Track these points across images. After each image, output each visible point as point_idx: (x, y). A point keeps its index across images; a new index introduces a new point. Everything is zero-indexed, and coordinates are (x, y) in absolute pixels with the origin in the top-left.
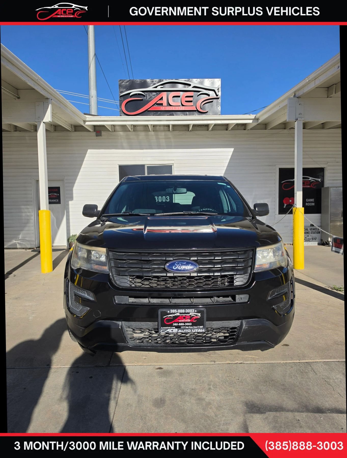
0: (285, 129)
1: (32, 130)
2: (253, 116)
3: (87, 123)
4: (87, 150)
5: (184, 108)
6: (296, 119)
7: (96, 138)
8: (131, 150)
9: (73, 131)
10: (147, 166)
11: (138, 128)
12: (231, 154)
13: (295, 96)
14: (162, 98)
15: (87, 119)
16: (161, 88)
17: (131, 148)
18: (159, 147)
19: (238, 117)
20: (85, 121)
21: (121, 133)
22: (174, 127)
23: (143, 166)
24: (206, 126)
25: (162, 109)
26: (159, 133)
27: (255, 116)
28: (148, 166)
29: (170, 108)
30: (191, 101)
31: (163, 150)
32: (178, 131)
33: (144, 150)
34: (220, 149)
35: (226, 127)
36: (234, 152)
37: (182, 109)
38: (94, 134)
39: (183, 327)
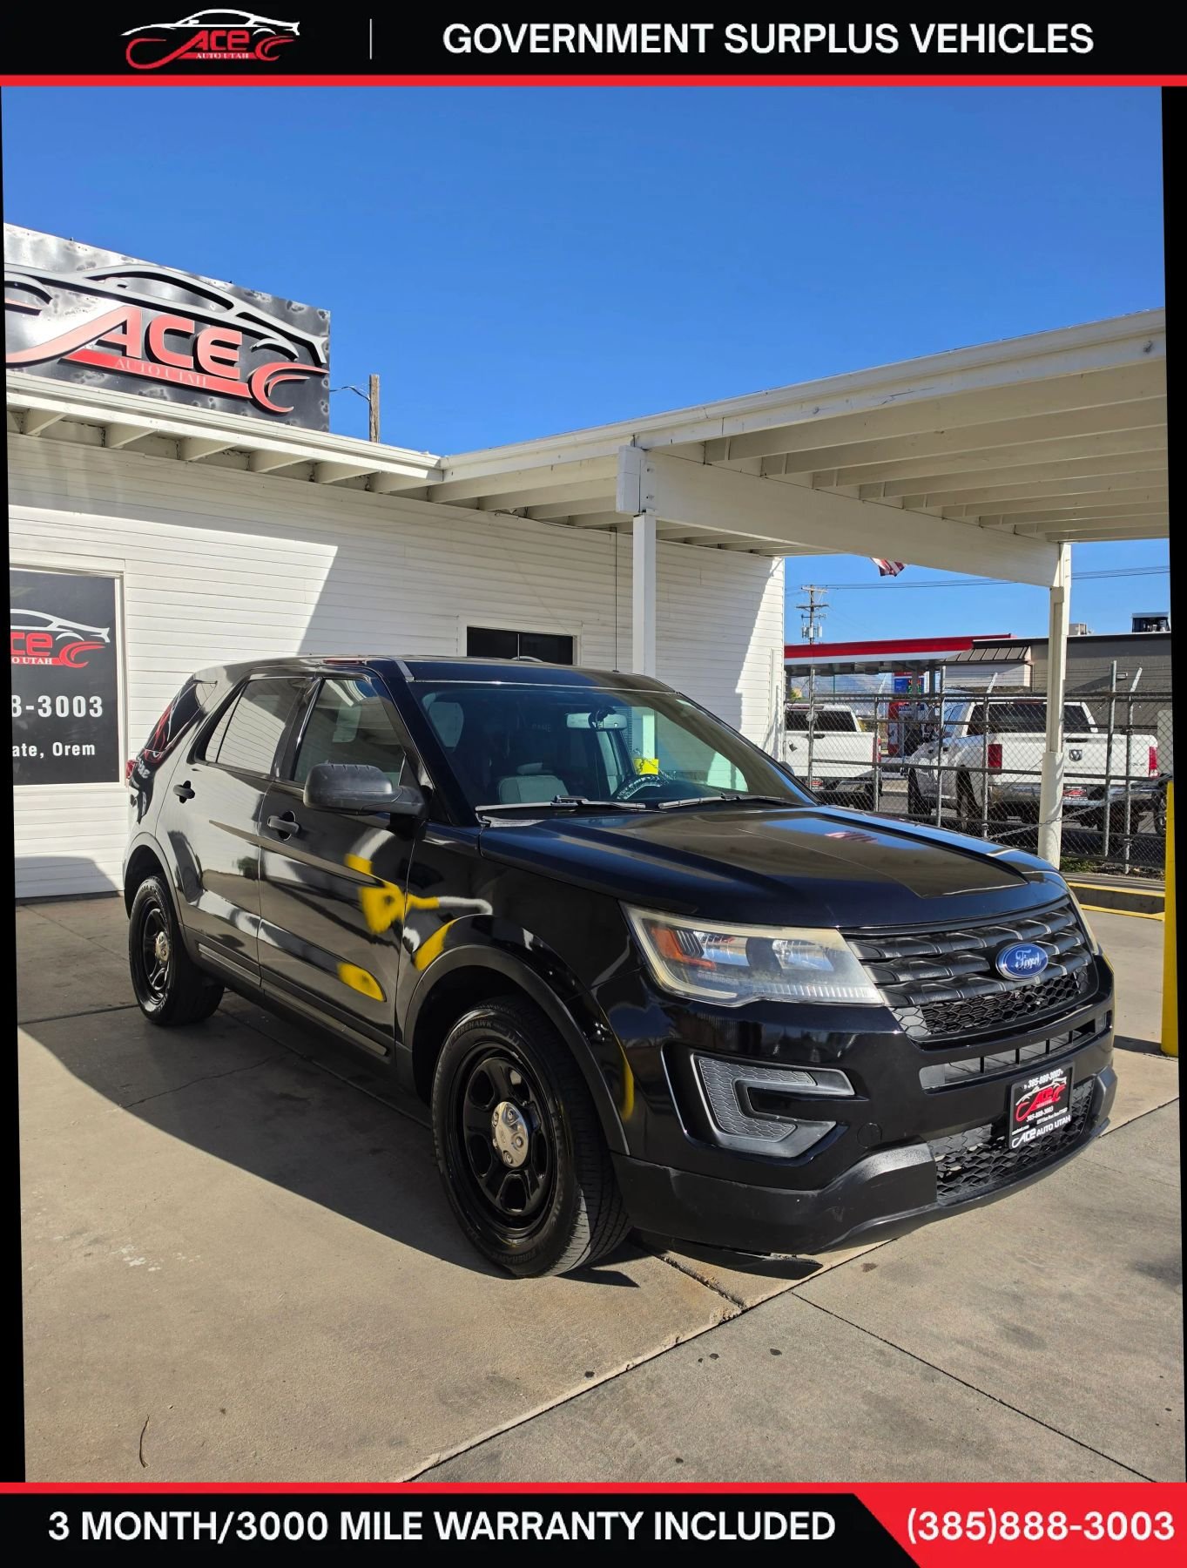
0: (478, 509)
2: (431, 460)
5: (207, 380)
6: (641, 510)
12: (330, 562)
13: (634, 443)
18: (62, 500)
19: (349, 444)
24: (241, 452)
25: (123, 367)
27: (439, 461)
29: (153, 370)
30: (231, 363)
32: (143, 454)
34: (293, 541)
35: (309, 470)
36: (337, 558)
37: (199, 382)
39: (1039, 1122)
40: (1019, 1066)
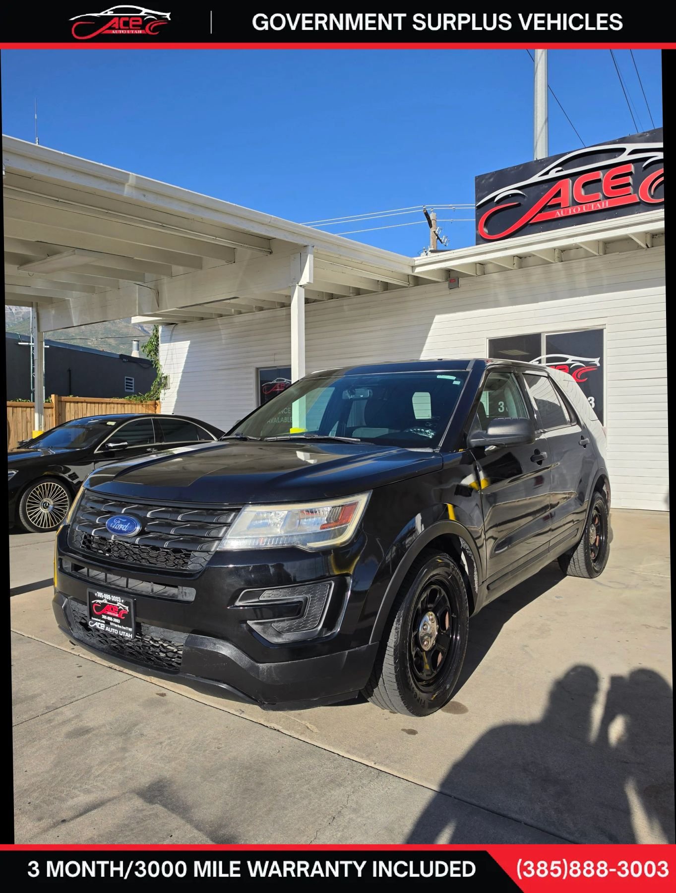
1: (351, 295)
3: (418, 270)
4: (434, 317)
5: (612, 201)
7: (448, 292)
8: (514, 307)
9: (411, 285)
10: (547, 336)
11: (530, 260)
14: (560, 191)
15: (416, 262)
16: (557, 172)
17: (514, 301)
18: (573, 292)
20: (413, 267)
21: (495, 276)
22: (610, 244)
23: (537, 337)
25: (559, 215)
26: (574, 264)
28: (547, 334)
29: (577, 210)
30: (627, 185)
31: (582, 297)
32: (618, 253)
33: (540, 303)
37: (605, 205)
38: (446, 284)
39: (112, 624)
40: (104, 584)
